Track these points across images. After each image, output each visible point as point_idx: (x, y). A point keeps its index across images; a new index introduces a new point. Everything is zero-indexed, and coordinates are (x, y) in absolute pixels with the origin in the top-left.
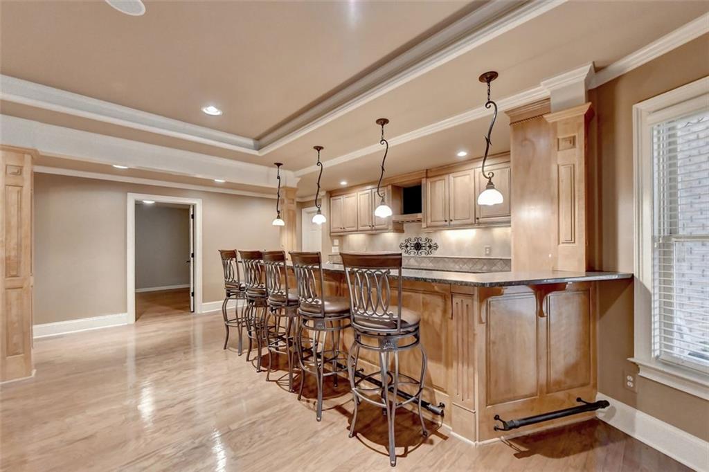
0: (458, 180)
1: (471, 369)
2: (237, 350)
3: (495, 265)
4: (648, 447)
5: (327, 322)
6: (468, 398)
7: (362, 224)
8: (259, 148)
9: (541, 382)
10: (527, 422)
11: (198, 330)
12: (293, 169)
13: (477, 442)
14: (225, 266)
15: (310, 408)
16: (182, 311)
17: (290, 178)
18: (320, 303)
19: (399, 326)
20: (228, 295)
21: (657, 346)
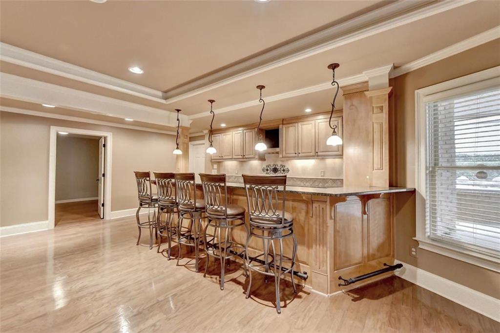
0: (304, 127)
1: (325, 249)
2: (149, 246)
3: (327, 183)
4: (424, 289)
5: (229, 222)
6: (323, 267)
7: (236, 154)
8: (166, 98)
9: (364, 254)
10: (360, 279)
11: (107, 233)
12: (188, 114)
13: (329, 294)
14: (139, 184)
15: (213, 282)
16: (94, 218)
17: (186, 121)
18: (224, 209)
19: (283, 222)
20: (141, 205)
21: (428, 230)
